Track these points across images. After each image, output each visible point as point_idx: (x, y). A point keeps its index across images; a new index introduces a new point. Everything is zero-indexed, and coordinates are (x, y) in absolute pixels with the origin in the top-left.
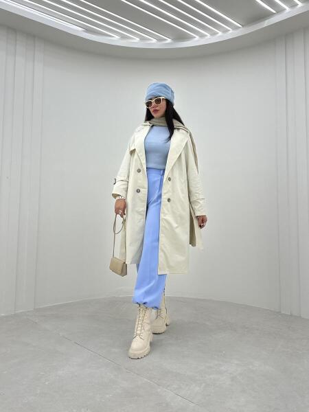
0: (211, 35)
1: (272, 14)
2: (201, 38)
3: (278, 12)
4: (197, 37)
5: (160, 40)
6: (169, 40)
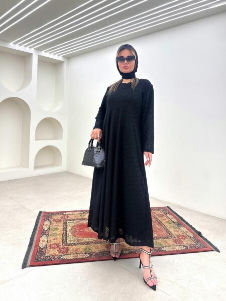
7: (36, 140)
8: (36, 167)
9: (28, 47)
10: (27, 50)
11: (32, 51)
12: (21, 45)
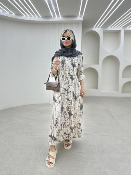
0: (30, 16)
1: (52, 17)
2: (26, 17)
3: (54, 17)
4: (25, 16)
5: (10, 13)
6: (14, 14)
7: (123, 77)
8: (122, 92)
9: (118, 27)
10: (118, 29)
11: (121, 29)
12: (114, 27)
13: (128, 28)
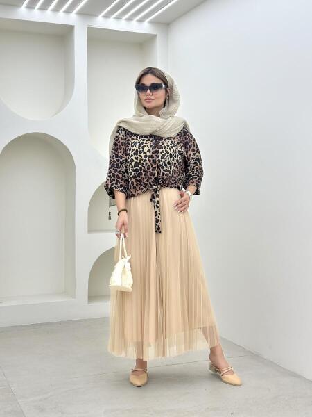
9: (60, 11)
13: (101, 22)
